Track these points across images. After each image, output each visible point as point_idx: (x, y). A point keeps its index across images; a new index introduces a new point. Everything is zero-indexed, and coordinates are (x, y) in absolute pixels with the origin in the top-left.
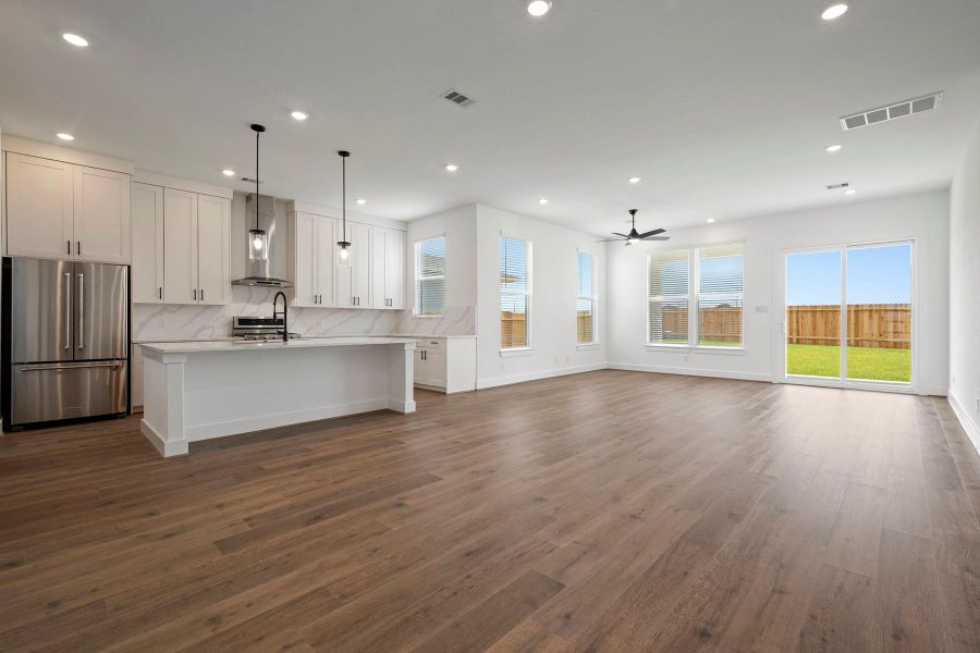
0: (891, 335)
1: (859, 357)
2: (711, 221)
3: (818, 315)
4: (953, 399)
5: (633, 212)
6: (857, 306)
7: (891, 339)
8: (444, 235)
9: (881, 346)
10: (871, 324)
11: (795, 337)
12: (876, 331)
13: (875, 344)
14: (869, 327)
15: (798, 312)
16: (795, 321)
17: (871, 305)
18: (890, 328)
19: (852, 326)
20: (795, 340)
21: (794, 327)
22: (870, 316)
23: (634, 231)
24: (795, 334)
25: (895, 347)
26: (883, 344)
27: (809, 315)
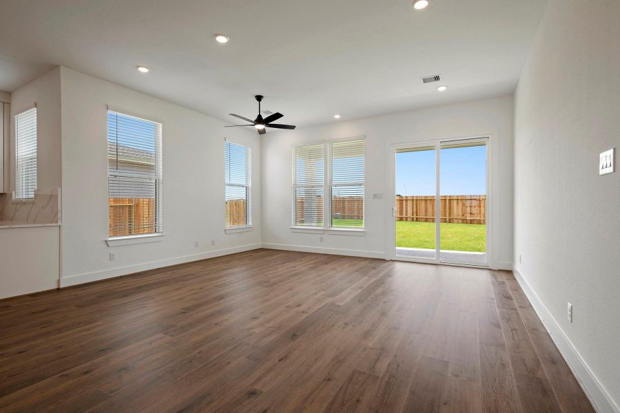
0: (469, 215)
1: (451, 230)
2: (337, 117)
3: (429, 202)
4: (519, 274)
5: (259, 98)
6: (450, 196)
7: (469, 218)
8: (36, 105)
9: (463, 223)
10: (458, 208)
11: (415, 217)
12: (460, 214)
13: (460, 221)
14: (457, 210)
15: (417, 200)
16: (415, 206)
17: (458, 196)
18: (468, 210)
19: (447, 210)
20: (415, 219)
21: (415, 210)
22: (457, 203)
23: (260, 116)
24: (415, 215)
25: (471, 223)
26: (464, 221)
27: (423, 203)
